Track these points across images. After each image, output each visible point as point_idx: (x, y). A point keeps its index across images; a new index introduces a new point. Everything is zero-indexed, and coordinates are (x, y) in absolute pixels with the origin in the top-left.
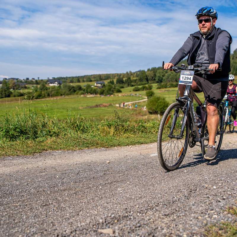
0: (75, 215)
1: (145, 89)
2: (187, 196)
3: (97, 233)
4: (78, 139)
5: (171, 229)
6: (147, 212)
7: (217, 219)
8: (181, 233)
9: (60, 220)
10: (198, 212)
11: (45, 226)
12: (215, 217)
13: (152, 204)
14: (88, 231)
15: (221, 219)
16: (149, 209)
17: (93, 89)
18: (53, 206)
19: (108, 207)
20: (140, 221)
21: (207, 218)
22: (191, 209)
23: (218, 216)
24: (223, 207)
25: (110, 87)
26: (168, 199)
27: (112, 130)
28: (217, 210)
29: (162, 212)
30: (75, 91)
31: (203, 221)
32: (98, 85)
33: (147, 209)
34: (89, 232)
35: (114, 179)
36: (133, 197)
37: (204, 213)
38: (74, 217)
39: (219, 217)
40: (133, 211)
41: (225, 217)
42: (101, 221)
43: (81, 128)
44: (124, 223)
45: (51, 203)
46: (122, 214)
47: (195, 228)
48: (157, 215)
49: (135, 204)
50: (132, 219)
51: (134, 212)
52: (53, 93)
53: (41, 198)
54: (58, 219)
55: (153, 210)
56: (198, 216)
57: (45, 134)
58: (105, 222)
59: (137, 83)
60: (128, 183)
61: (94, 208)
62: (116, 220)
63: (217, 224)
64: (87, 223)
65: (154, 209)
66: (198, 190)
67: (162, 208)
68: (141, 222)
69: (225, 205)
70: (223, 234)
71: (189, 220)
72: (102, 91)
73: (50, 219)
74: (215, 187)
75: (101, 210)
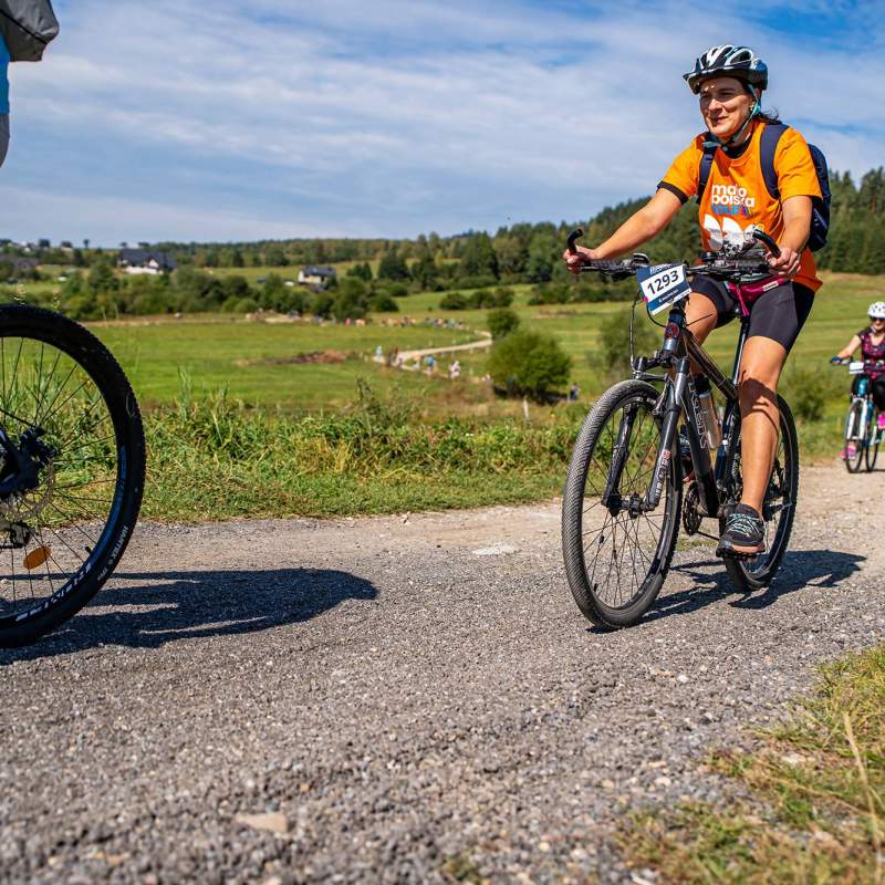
0: (161, 761)
1: (484, 303)
2: (576, 704)
3: (229, 827)
4: (209, 480)
5: (500, 823)
6: (421, 759)
7: (667, 790)
8: (531, 835)
9: (102, 777)
10: (607, 764)
11: (44, 796)
12: (663, 785)
13: (447, 731)
14: (197, 819)
15: (682, 791)
16: (431, 747)
17: (291, 295)
18: (84, 725)
19: (286, 735)
20: (392, 788)
21: (635, 786)
22: (581, 755)
23: (672, 781)
24: (697, 748)
25: (354, 291)
26: (506, 716)
27: (343, 454)
28: (673, 758)
29: (477, 761)
30: (221, 298)
31: (617, 796)
32: (310, 280)
33: (424, 749)
34: (202, 823)
35: (326, 634)
36: (383, 704)
37: (628, 769)
38: (155, 767)
39: (677, 782)
40: (372, 752)
41: (697, 783)
42: (250, 784)
43: (227, 441)
44: (332, 793)
45: (77, 713)
46: (332, 762)
47: (583, 820)
48: (458, 772)
49: (386, 729)
50: (365, 783)
51: (375, 758)
52: (139, 300)
53: (44, 694)
54: (96, 771)
55: (443, 753)
56: (604, 779)
57: (88, 459)
58: (266, 788)
59: (457, 280)
60: (374, 650)
61: (235, 737)
62: (305, 782)
63: (665, 806)
64: (199, 790)
65: (451, 750)
66: (621, 685)
67: (481, 747)
68: (394, 794)
69: (703, 743)
70: (680, 845)
71: (570, 792)
72: (326, 303)
73: (67, 771)
74: (683, 678)
75: (257, 745)
